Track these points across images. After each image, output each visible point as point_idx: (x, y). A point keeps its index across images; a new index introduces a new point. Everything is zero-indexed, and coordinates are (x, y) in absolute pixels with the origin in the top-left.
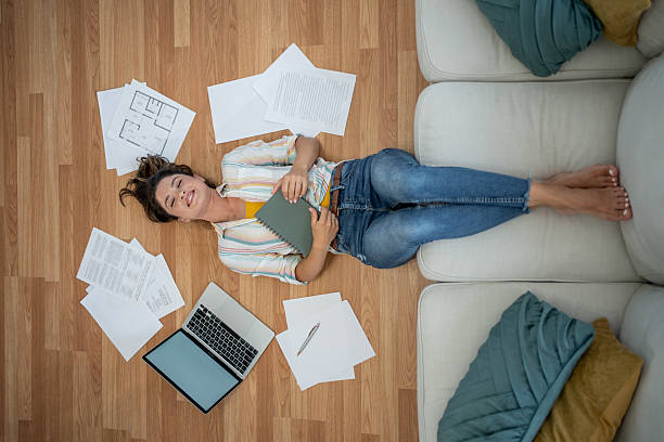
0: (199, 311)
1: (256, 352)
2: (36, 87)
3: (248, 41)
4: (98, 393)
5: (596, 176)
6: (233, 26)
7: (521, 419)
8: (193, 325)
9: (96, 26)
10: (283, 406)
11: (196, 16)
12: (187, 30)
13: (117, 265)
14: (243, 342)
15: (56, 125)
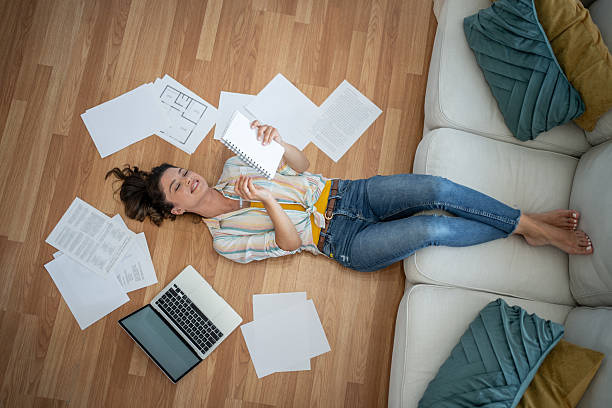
0: (171, 290)
1: (221, 335)
2: (47, 60)
3: (265, 69)
4: (40, 360)
5: (560, 217)
6: (253, 55)
7: (508, 394)
8: (162, 302)
9: (123, 24)
10: (238, 388)
11: (221, 39)
12: (210, 48)
13: (93, 236)
14: (210, 324)
15: (60, 98)
